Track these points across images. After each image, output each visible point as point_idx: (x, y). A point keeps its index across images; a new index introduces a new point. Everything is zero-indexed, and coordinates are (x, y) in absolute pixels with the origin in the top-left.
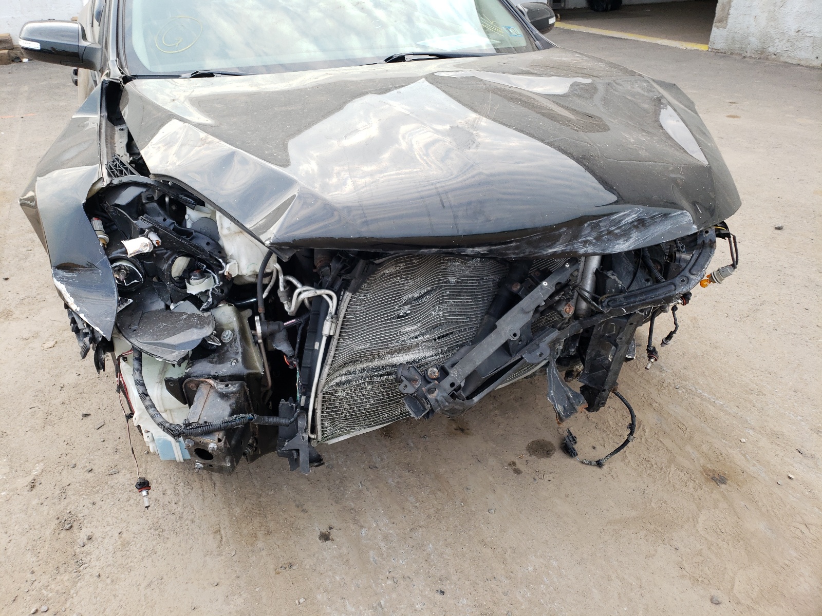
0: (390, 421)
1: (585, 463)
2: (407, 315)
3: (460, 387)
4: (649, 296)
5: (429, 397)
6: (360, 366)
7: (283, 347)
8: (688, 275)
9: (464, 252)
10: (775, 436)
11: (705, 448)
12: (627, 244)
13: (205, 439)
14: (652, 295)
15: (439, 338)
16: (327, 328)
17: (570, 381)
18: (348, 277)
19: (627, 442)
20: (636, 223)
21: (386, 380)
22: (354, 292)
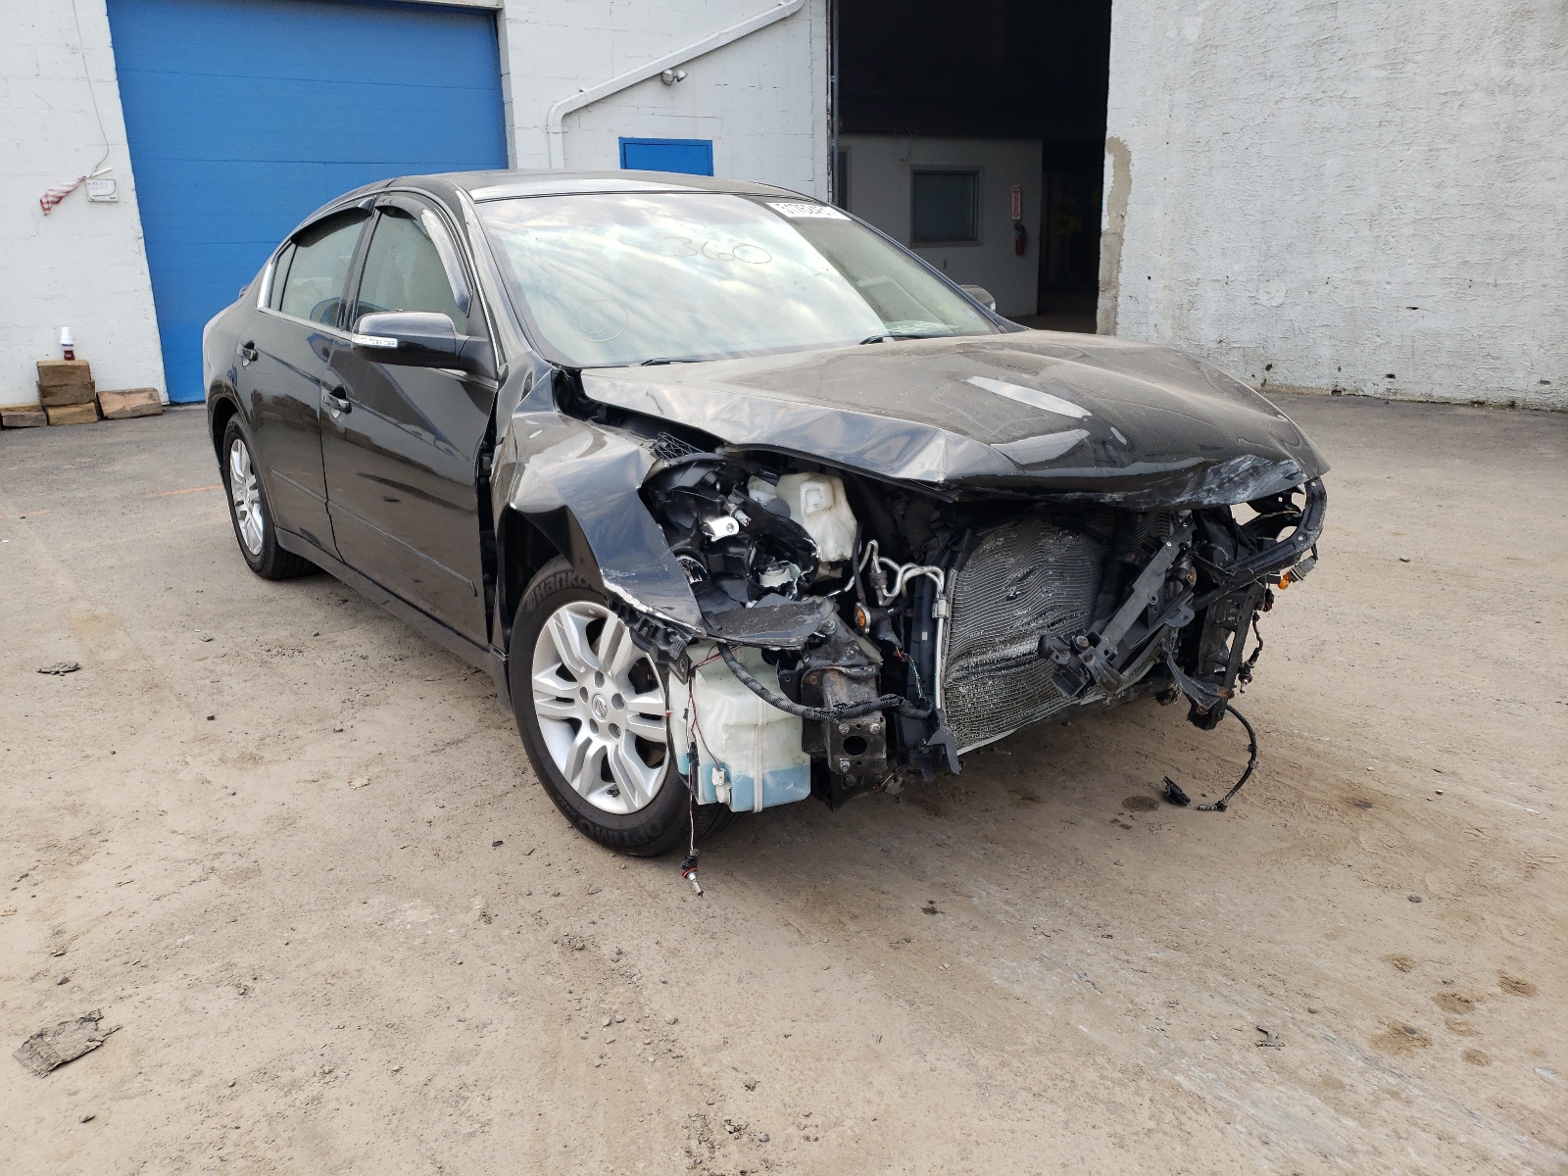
0: (1013, 728)
1: (1202, 810)
2: (1017, 596)
3: (1114, 656)
4: (1267, 560)
5: (1087, 664)
6: (973, 660)
7: (891, 637)
8: (1305, 531)
9: (1103, 498)
10: (1405, 761)
11: (1331, 780)
12: (1247, 493)
13: (865, 720)
14: (1270, 558)
15: (1053, 624)
16: (942, 608)
17: (1167, 704)
18: (955, 549)
19: (1249, 771)
20: (1251, 471)
21: (1005, 676)
22: (960, 569)
